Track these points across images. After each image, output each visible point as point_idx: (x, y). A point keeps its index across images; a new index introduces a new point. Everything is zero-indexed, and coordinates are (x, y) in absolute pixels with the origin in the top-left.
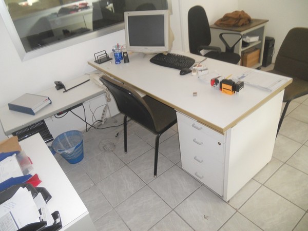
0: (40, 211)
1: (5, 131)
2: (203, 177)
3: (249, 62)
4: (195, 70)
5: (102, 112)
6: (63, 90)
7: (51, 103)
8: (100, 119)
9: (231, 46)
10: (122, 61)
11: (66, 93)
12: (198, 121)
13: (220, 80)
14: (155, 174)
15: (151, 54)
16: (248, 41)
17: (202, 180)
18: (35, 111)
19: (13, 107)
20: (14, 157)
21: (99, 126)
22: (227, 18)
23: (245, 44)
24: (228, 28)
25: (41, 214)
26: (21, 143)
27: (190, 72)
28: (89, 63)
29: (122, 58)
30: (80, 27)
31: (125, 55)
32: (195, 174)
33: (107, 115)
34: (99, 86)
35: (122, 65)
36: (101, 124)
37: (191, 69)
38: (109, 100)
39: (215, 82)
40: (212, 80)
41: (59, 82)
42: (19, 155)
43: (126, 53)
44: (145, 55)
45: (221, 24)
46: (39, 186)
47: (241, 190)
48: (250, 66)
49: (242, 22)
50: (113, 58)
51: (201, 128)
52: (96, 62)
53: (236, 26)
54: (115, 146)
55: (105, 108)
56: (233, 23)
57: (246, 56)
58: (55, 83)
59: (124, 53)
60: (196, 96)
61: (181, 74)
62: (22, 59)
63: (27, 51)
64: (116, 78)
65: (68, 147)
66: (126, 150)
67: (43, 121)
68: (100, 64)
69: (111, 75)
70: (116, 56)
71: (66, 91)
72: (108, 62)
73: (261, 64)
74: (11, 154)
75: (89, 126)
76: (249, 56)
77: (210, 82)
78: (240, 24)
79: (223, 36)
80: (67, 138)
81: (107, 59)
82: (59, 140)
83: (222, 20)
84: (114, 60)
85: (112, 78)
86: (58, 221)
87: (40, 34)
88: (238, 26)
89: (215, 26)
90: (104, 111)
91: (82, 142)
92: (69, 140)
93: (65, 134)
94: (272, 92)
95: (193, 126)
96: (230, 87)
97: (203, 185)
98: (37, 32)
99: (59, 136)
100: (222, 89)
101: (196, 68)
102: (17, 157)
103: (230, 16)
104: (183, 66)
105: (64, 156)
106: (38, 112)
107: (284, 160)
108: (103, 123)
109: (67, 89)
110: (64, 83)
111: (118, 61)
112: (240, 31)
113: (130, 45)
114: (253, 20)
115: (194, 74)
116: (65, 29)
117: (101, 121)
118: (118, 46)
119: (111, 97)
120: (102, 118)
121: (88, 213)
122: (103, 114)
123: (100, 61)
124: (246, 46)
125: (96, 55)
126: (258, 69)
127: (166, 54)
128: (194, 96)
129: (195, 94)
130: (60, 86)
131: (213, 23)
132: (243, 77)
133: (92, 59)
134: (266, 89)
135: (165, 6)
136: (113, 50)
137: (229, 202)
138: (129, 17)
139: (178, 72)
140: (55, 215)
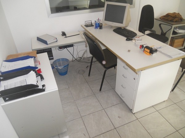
0: (37, 81)
1: (33, 49)
2: (124, 97)
3: (175, 44)
4: (135, 40)
5: (83, 54)
6: (65, 36)
7: (57, 41)
8: (81, 57)
9: (164, 32)
10: (99, 28)
11: (66, 38)
12: (126, 65)
13: (145, 46)
14: (100, 90)
15: (115, 27)
16: (177, 32)
17: (123, 99)
18: (48, 43)
19: (39, 39)
20: (32, 59)
21: (80, 60)
22: (168, 15)
23: (174, 33)
24: (166, 22)
25: (37, 82)
26: (37, 55)
27: (132, 40)
28: (82, 26)
29: (99, 26)
30: (84, 7)
31: (101, 25)
32: (121, 95)
33: (85, 56)
34: (83, 38)
35: (98, 30)
36: (81, 60)
37: (133, 38)
38: (86, 46)
39: (142, 46)
40: (140, 45)
41: (64, 32)
42: (35, 58)
43: (102, 24)
44: (111, 27)
45: (163, 18)
46: (41, 73)
47: (144, 110)
48: (176, 47)
49: (176, 19)
50: (95, 25)
51: (127, 69)
52: (85, 26)
53: (172, 21)
54: (84, 72)
55: (85, 52)
56: (171, 19)
57: (175, 40)
58: (62, 32)
59: (101, 24)
60: (129, 52)
61: (127, 40)
62: (48, 17)
63: (52, 13)
64: (93, 36)
65: (60, 66)
66: (89, 75)
67: (51, 49)
68: (87, 27)
69: (91, 34)
70: (96, 24)
71: (66, 37)
72: (92, 27)
73: (183, 47)
74: (32, 57)
75: (74, 59)
76: (176, 41)
77: (139, 46)
78: (174, 20)
79: (161, 25)
80: (61, 62)
81: (91, 25)
82: (57, 61)
83: (164, 16)
84: (95, 26)
85: (91, 36)
86: (44, 88)
87: (62, 7)
88: (173, 22)
89: (159, 19)
90: (84, 53)
91: (68, 65)
92: (62, 63)
93: (61, 59)
94: (172, 58)
95: (124, 67)
96: (149, 51)
97: (124, 102)
98: (61, 6)
99: (57, 60)
100: (145, 51)
101: (136, 38)
102: (34, 59)
103: (170, 15)
104: (129, 36)
105: (57, 70)
106: (49, 44)
107: (175, 102)
108: (82, 59)
109: (67, 36)
110: (66, 33)
111: (96, 27)
112: (173, 25)
113: (105, 20)
114: (184, 20)
115: (133, 41)
116: (75, 6)
117: (81, 58)
118: (98, 20)
119: (88, 45)
120: (82, 56)
121: (58, 89)
122: (83, 55)
123: (87, 26)
124: (175, 35)
125: (86, 22)
126: (181, 50)
127: (123, 28)
128: (128, 52)
129: (129, 51)
130: (64, 34)
131: (159, 18)
132: (159, 48)
133: (83, 24)
134: (170, 56)
135: (131, 2)
136: (95, 21)
137: (134, 113)
138: (107, 5)
139: (126, 38)
140: (43, 86)
